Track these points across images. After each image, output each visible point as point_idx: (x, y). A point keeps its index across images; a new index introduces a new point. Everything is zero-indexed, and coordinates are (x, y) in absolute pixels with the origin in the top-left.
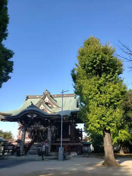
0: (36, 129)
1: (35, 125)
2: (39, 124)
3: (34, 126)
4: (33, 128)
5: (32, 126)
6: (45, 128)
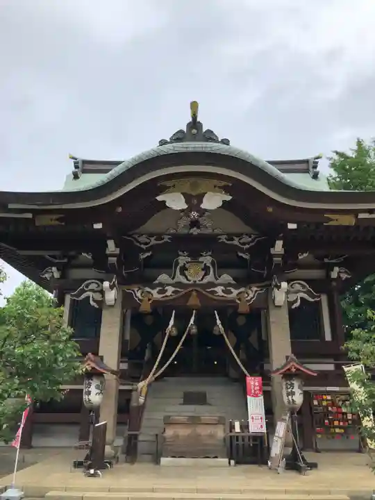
0: (194, 293)
1: (182, 273)
2: (206, 269)
3: (180, 278)
4: (170, 290)
5: (164, 278)
6: (252, 293)
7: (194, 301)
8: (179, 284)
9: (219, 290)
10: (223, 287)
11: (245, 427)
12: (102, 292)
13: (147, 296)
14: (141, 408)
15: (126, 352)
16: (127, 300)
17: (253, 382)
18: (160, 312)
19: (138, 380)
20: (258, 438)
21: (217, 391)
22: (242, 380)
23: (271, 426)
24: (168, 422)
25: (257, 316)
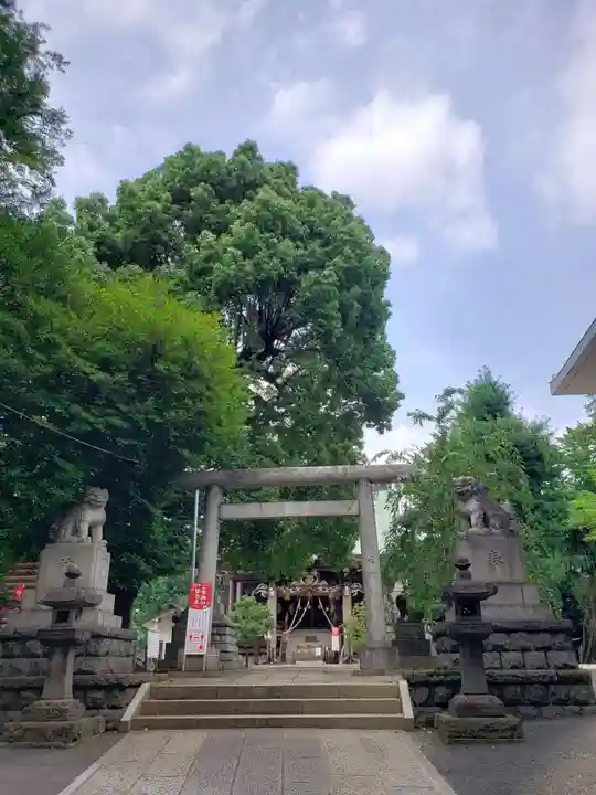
0: (309, 590)
1: (304, 580)
2: (315, 578)
3: (302, 583)
5: (295, 582)
6: (335, 589)
7: (309, 595)
8: (303, 586)
9: (320, 589)
10: (323, 588)
11: (330, 649)
12: (267, 590)
13: (288, 592)
14: (286, 643)
15: (280, 617)
16: (278, 592)
17: (335, 630)
18: (294, 599)
19: (283, 629)
20: (336, 653)
21: (320, 634)
22: (330, 629)
23: (341, 648)
24: (299, 647)
25: (339, 603)
